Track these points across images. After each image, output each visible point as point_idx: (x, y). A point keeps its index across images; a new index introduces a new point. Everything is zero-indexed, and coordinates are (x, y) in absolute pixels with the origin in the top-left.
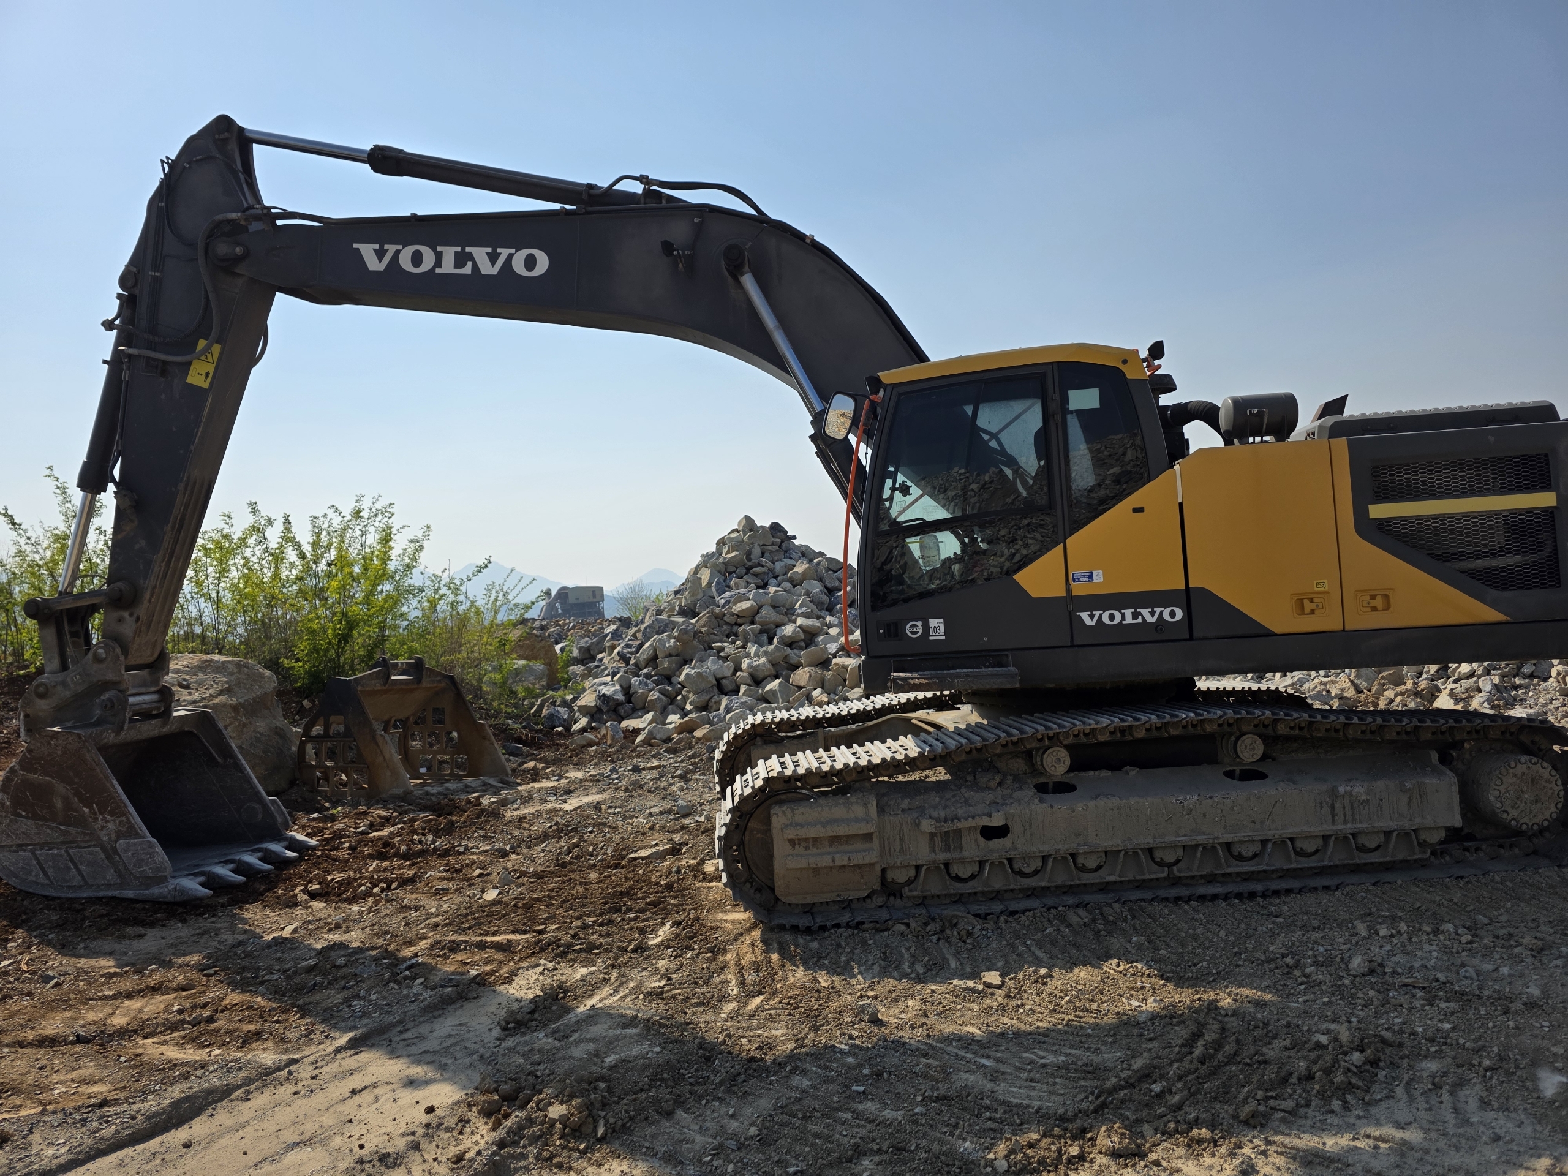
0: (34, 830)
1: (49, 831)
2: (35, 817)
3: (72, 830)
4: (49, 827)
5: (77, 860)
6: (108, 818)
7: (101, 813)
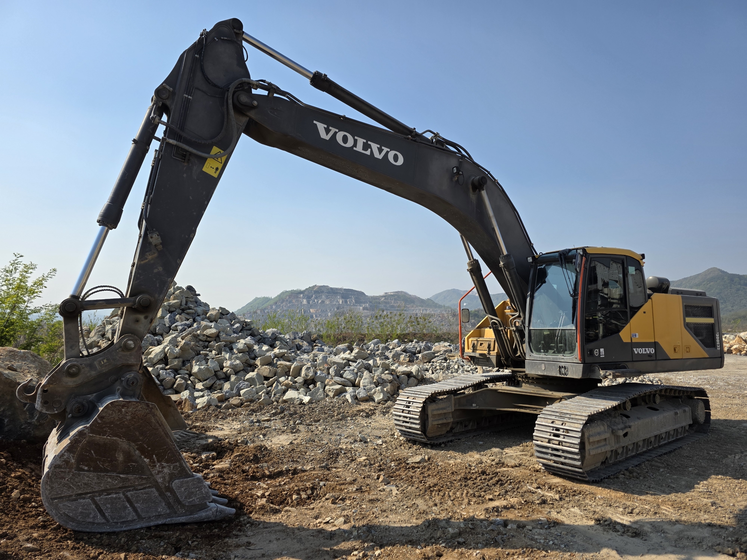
0: (96, 480)
1: (109, 480)
2: (97, 469)
3: (130, 477)
4: (110, 477)
5: (133, 500)
6: (165, 464)
7: (158, 461)
